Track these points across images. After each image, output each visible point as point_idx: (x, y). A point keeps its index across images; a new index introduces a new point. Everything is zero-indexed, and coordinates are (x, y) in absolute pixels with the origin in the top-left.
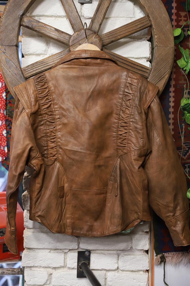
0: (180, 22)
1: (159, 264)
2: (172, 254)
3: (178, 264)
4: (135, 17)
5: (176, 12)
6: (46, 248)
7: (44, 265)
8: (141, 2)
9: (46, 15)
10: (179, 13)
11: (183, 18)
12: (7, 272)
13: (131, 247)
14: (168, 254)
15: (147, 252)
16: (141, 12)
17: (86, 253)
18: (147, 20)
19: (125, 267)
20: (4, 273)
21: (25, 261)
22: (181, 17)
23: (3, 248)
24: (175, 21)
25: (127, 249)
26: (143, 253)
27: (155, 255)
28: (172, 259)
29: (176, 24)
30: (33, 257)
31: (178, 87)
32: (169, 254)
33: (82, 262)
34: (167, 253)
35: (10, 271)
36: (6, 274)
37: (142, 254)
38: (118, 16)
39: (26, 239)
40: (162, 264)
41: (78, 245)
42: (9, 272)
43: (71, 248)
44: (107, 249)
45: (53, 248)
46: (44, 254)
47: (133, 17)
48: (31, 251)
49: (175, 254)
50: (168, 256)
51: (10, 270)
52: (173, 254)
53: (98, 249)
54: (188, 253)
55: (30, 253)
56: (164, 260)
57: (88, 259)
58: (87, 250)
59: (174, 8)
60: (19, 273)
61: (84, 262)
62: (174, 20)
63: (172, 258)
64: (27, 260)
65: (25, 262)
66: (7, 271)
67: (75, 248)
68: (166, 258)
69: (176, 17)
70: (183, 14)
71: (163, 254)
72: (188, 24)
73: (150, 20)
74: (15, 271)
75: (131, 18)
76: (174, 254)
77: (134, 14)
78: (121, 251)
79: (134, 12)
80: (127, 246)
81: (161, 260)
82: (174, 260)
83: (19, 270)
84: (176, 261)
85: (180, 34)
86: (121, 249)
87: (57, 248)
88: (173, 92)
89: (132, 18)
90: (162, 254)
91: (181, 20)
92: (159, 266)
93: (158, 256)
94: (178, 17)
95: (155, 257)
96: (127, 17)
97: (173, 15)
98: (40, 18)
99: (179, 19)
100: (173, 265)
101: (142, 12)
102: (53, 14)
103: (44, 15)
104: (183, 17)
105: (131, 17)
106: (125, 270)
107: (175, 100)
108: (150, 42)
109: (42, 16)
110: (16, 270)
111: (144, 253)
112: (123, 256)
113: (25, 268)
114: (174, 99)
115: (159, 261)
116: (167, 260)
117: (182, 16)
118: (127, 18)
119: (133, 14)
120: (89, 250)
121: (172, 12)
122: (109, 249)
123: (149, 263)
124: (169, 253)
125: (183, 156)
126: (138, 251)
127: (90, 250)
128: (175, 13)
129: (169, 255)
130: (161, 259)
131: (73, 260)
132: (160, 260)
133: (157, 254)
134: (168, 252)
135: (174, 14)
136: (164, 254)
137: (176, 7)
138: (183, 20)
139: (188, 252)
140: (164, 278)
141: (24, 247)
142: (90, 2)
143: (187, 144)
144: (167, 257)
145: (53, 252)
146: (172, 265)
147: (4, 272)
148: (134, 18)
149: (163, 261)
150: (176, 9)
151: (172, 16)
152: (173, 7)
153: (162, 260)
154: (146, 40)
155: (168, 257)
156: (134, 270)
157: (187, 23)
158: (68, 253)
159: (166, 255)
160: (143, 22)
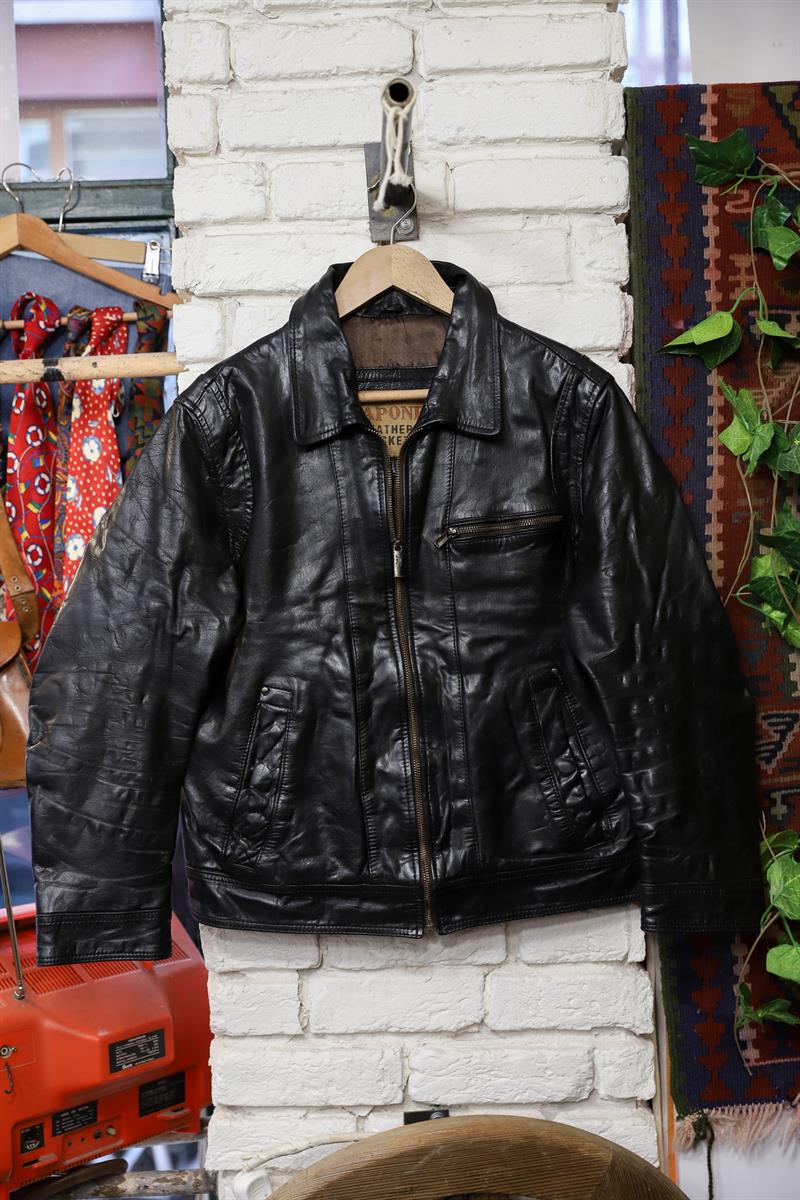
0: (734, 291)
1: (690, 1149)
2: (737, 1110)
3: (759, 1147)
4: (571, 281)
5: (719, 254)
6: (292, 1104)
7: (287, 1165)
9: (259, 291)
10: (731, 257)
11: (743, 277)
12: (156, 1187)
13: (593, 1091)
14: (723, 1110)
15: (650, 1104)
17: (434, 1116)
20: (148, 1191)
21: (218, 1153)
22: (737, 271)
23: (140, 1099)
24: (717, 290)
25: (575, 1097)
26: (634, 1110)
27: (676, 1114)
28: (736, 1132)
29: (719, 297)
30: (248, 1136)
31: (736, 521)
32: (726, 1112)
34: (717, 1110)
35: (168, 1181)
36: (152, 1191)
37: (633, 1115)
38: (512, 281)
39: (220, 1074)
40: (698, 1148)
41: (404, 1091)
42: (164, 1184)
43: (380, 1103)
44: (508, 1101)
45: (315, 1104)
46: (284, 1127)
47: (568, 283)
48: (239, 1115)
49: (747, 1111)
50: (724, 1120)
51: (168, 1178)
52: (741, 1112)
53: (473, 1099)
54: (794, 1107)
55: (235, 1124)
56: (709, 1134)
58: (438, 1106)
59: (712, 242)
60: (201, 1187)
62: (713, 284)
63: (739, 1124)
64: (227, 1147)
65: (219, 1156)
66: (156, 1184)
67: (394, 1099)
68: (715, 1126)
69: (720, 273)
70: (744, 261)
71: (702, 1112)
74: (184, 1183)
75: (560, 284)
76: (744, 1112)
77: (568, 270)
78: (556, 1106)
79: (570, 263)
80: (577, 1088)
81: (698, 1135)
82: (745, 1132)
83: (199, 1178)
84: (752, 1137)
85: (731, 332)
86: (558, 1100)
87: (332, 1102)
88: (719, 540)
89: (564, 283)
90: (699, 1114)
91: (738, 284)
92: (690, 1154)
93: (686, 1118)
94: (725, 275)
95: (676, 1123)
96: (547, 280)
97: (708, 266)
98: (239, 299)
99: (731, 278)
100: (740, 1150)
102: (283, 287)
103: (255, 291)
104: (743, 271)
105: (560, 279)
107: (724, 565)
108: (630, 366)
109: (247, 295)
110: (190, 1179)
111: (640, 1109)
113: (220, 1175)
114: (722, 562)
115: (688, 1139)
116: (719, 1131)
117: (740, 269)
118: (545, 284)
119: (565, 272)
120: (442, 1108)
121: (706, 257)
122: (515, 1100)
123: (658, 1145)
124: (726, 1109)
125: (764, 762)
126: (618, 1104)
127: (445, 1106)
128: (716, 261)
129: (723, 1116)
130: (695, 1129)
132: (692, 1134)
133: (683, 1112)
135: (712, 264)
136: (709, 1113)
137: (716, 239)
138: (743, 284)
139: (794, 1103)
141: (215, 1104)
142: (412, 236)
143: (774, 720)
144: (717, 1121)
145: (314, 1118)
146: (736, 1150)
147: (146, 1187)
148: (570, 284)
149: (704, 1137)
150: (716, 246)
151: (706, 271)
152: (708, 239)
153: (702, 1134)
154: (616, 359)
155: (722, 1123)
158: (370, 1117)
159: (714, 1114)
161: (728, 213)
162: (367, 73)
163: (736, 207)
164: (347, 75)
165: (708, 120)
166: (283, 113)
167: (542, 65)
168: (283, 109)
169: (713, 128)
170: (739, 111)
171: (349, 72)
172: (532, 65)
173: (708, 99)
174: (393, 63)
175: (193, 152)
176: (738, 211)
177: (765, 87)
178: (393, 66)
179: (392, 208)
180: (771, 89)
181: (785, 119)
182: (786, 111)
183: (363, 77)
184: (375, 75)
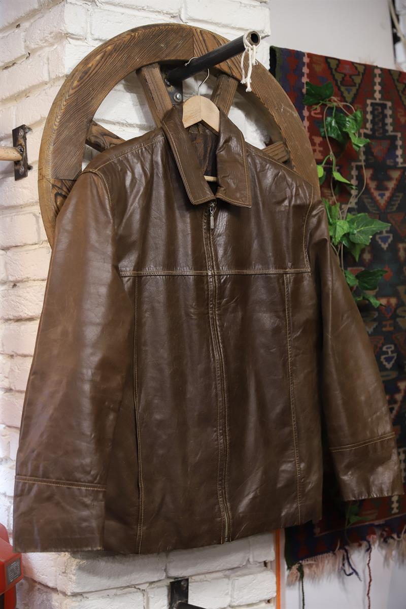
2: (314, 560)
6: (113, 587)
8: (276, 120)
10: (313, 137)
11: (317, 148)
13: (248, 561)
16: (256, 130)
17: (182, 583)
18: (283, 151)
19: (241, 598)
22: (315, 144)
25: (240, 564)
27: (286, 567)
32: (309, 561)
33: (177, 603)
41: (166, 572)
44: (214, 570)
53: (199, 572)
57: (185, 594)
61: (180, 601)
67: (162, 577)
68: (304, 570)
70: (317, 140)
71: (299, 563)
72: (331, 159)
73: (287, 151)
78: (230, 571)
80: (244, 558)
91: (315, 151)
93: (293, 567)
95: (287, 573)
101: (259, 132)
104: (317, 145)
106: (242, 604)
112: (237, 578)
122: (217, 570)
131: (159, 602)
133: (290, 565)
134: (305, 558)
136: (303, 563)
137: (308, 127)
138: (317, 151)
140: (304, 605)
144: (305, 566)
150: (308, 131)
152: (305, 127)
156: (254, 602)
157: (329, 158)
160: (277, 154)
161: (312, 116)
162: (159, 12)
163: (315, 113)
164: (151, 11)
165: (305, 70)
166: (121, 24)
167: (237, 27)
168: (121, 23)
169: (307, 74)
170: (318, 68)
171: (152, 10)
172: (233, 25)
173: (306, 60)
174: (172, 10)
175: (77, 37)
176: (316, 116)
177: (326, 58)
178: (172, 12)
179: (172, 86)
180: (329, 60)
181: (334, 75)
182: (334, 72)
183: (157, 14)
184: (162, 14)
